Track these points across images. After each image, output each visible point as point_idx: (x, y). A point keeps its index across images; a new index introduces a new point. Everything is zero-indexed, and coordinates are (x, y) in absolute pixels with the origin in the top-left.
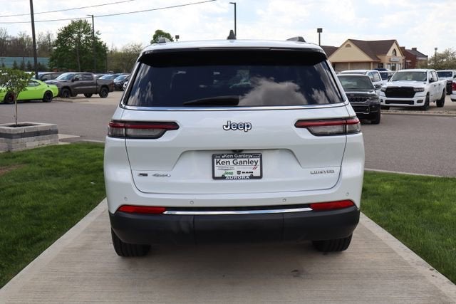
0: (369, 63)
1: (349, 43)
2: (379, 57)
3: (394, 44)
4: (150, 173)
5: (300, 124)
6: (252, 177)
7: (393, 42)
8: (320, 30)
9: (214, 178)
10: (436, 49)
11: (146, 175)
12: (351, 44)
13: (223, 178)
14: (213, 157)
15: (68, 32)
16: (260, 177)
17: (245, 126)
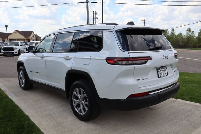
0: (24, 39)
1: (16, 32)
2: (28, 37)
3: (33, 33)
4: (141, 79)
6: (166, 75)
7: (32, 32)
8: (6, 26)
9: (159, 77)
10: (45, 35)
11: (140, 80)
12: (17, 32)
13: (161, 77)
14: (157, 69)
17: (167, 57)
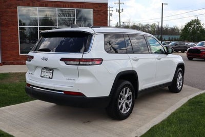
5: (62, 60)
6: (49, 78)
11: (30, 73)
13: (43, 77)
14: (42, 69)
15: (190, 24)
16: (52, 78)
17: (46, 59)
